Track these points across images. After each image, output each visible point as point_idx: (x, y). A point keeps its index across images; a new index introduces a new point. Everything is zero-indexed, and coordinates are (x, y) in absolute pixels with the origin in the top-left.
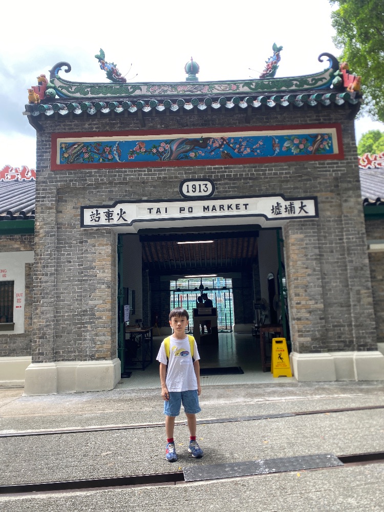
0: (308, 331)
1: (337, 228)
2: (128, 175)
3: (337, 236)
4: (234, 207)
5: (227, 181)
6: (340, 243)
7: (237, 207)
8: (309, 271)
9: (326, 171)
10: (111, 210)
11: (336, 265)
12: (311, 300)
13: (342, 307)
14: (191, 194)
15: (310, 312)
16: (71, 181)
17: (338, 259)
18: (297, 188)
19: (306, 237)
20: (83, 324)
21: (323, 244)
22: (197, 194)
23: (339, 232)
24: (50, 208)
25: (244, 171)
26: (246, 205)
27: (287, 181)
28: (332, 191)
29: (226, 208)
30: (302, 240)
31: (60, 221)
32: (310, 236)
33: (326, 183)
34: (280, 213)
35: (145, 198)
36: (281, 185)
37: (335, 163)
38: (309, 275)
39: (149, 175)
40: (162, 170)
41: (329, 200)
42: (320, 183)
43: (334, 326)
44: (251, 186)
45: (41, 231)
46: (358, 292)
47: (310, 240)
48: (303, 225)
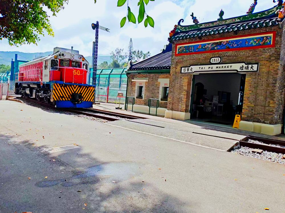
0: (246, 113)
1: (266, 76)
2: (195, 56)
3: (266, 79)
4: (227, 67)
5: (226, 57)
6: (266, 82)
7: (228, 67)
8: (251, 92)
9: (265, 52)
10: (189, 68)
11: (263, 90)
12: (249, 103)
13: (262, 107)
14: (213, 62)
15: (248, 107)
16: (180, 59)
17: (264, 88)
18: (252, 59)
19: (252, 79)
20: (179, 101)
21: (259, 82)
22: (215, 62)
23: (267, 77)
24: (174, 67)
25: (232, 53)
26: (231, 66)
27: (249, 57)
28: (267, 61)
29: (224, 67)
30: (250, 80)
31: (176, 71)
32: (254, 79)
33: (266, 57)
34: (242, 70)
35: (199, 64)
36: (246, 58)
37: (270, 49)
38: (250, 93)
39: (201, 56)
40: (205, 54)
41: (265, 64)
42: (262, 57)
43: (257, 113)
44: (235, 59)
45: (172, 74)
46: (269, 102)
47: (253, 80)
48: (251, 74)
